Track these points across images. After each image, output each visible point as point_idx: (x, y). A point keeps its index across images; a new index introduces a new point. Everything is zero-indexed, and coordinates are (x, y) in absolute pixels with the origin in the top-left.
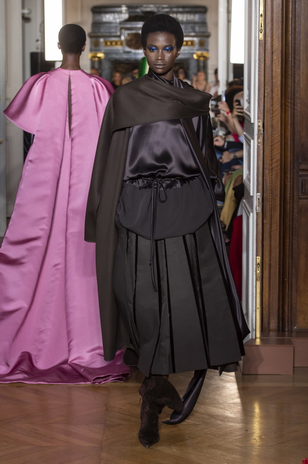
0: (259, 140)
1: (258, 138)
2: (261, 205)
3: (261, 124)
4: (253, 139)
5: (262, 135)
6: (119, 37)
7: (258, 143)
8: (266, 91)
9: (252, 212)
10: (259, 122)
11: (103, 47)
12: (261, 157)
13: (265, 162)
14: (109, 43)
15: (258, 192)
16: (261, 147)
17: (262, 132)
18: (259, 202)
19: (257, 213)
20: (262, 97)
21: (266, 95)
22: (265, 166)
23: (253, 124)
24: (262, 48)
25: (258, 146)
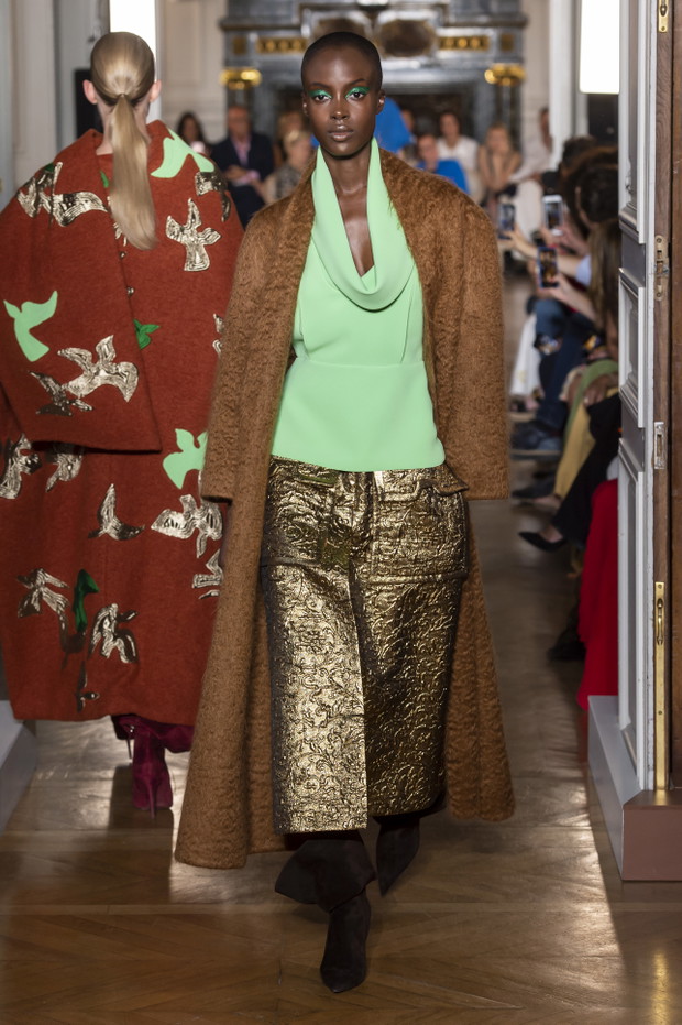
0: (660, 288)
1: (657, 282)
2: (665, 452)
3: (663, 247)
4: (644, 284)
5: (667, 276)
6: (298, 28)
7: (658, 294)
8: (676, 163)
9: (644, 469)
10: (659, 241)
11: (256, 56)
12: (665, 329)
13: (674, 342)
14: (271, 46)
15: (657, 418)
16: (665, 305)
17: (666, 267)
18: (660, 444)
19: (656, 473)
20: (666, 177)
21: (675, 172)
22: (674, 354)
23: (644, 246)
24: (666, 54)
25: (657, 303)
